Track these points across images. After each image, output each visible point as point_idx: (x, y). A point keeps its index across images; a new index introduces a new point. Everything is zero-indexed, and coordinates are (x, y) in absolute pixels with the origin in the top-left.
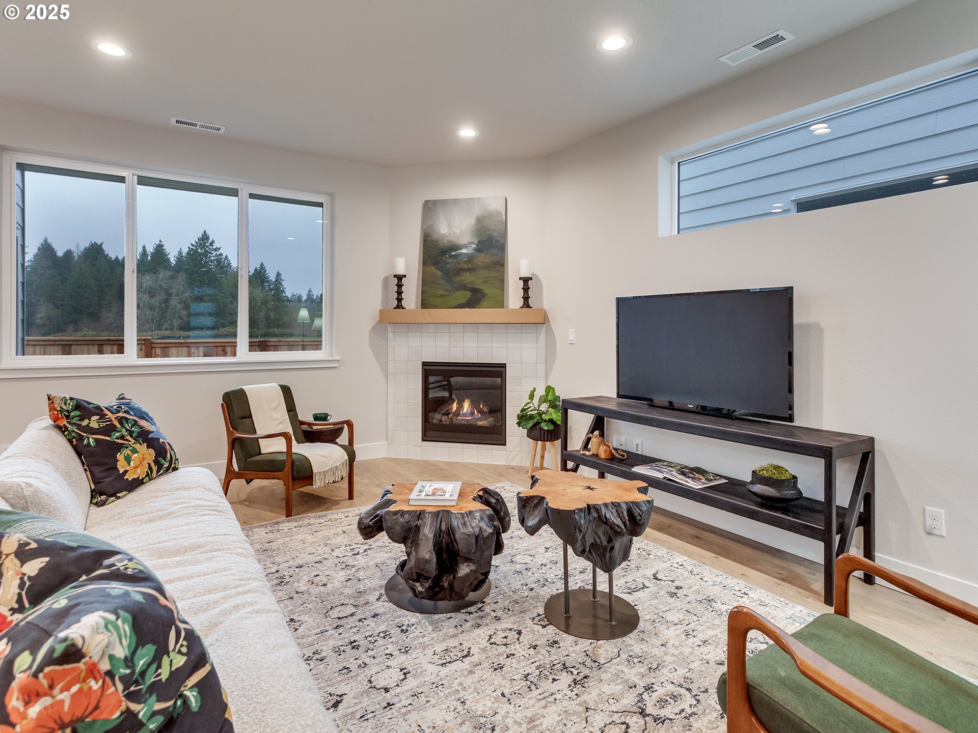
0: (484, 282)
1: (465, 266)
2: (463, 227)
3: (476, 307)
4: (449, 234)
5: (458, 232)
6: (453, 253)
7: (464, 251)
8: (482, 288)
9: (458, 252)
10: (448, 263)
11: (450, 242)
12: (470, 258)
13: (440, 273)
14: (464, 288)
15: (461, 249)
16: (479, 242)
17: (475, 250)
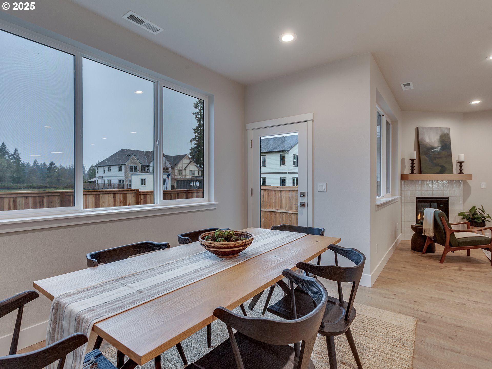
0: (446, 163)
1: (438, 156)
2: (435, 139)
3: (444, 173)
4: (430, 142)
5: (433, 141)
6: (432, 150)
7: (436, 150)
8: (445, 165)
9: (434, 150)
10: (431, 155)
11: (431, 145)
12: (439, 153)
13: (428, 159)
14: (438, 165)
15: (435, 149)
16: (442, 146)
17: (441, 149)
